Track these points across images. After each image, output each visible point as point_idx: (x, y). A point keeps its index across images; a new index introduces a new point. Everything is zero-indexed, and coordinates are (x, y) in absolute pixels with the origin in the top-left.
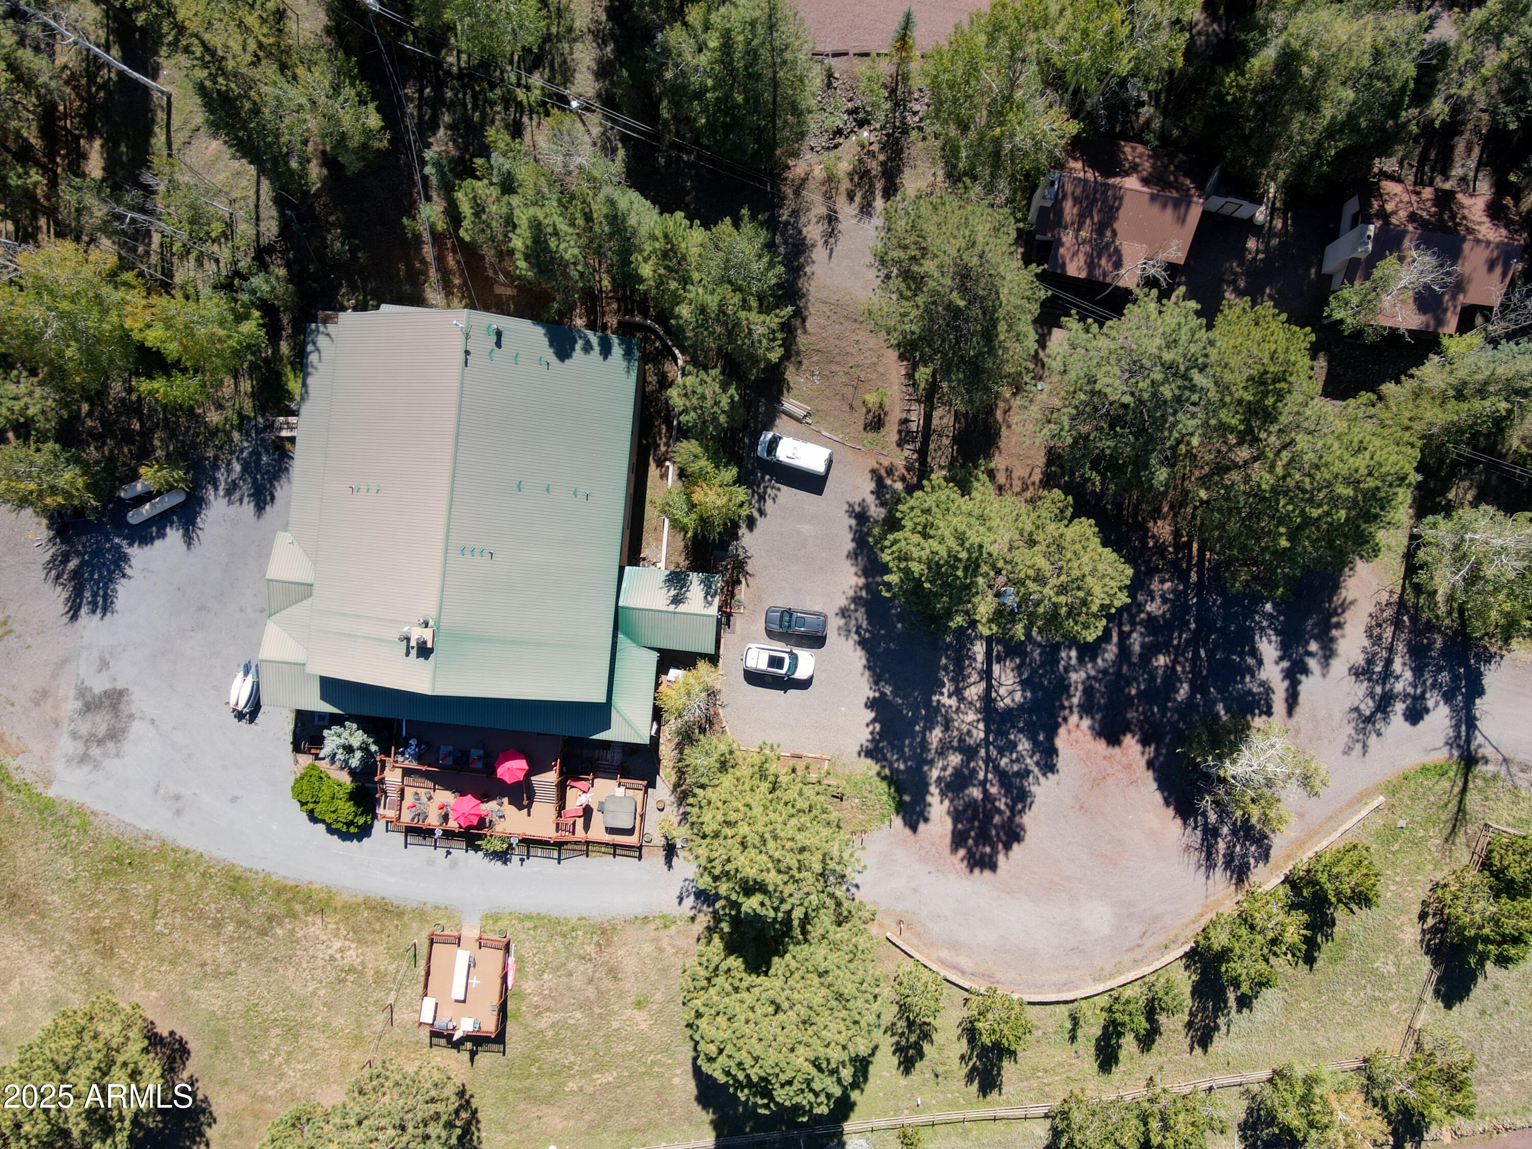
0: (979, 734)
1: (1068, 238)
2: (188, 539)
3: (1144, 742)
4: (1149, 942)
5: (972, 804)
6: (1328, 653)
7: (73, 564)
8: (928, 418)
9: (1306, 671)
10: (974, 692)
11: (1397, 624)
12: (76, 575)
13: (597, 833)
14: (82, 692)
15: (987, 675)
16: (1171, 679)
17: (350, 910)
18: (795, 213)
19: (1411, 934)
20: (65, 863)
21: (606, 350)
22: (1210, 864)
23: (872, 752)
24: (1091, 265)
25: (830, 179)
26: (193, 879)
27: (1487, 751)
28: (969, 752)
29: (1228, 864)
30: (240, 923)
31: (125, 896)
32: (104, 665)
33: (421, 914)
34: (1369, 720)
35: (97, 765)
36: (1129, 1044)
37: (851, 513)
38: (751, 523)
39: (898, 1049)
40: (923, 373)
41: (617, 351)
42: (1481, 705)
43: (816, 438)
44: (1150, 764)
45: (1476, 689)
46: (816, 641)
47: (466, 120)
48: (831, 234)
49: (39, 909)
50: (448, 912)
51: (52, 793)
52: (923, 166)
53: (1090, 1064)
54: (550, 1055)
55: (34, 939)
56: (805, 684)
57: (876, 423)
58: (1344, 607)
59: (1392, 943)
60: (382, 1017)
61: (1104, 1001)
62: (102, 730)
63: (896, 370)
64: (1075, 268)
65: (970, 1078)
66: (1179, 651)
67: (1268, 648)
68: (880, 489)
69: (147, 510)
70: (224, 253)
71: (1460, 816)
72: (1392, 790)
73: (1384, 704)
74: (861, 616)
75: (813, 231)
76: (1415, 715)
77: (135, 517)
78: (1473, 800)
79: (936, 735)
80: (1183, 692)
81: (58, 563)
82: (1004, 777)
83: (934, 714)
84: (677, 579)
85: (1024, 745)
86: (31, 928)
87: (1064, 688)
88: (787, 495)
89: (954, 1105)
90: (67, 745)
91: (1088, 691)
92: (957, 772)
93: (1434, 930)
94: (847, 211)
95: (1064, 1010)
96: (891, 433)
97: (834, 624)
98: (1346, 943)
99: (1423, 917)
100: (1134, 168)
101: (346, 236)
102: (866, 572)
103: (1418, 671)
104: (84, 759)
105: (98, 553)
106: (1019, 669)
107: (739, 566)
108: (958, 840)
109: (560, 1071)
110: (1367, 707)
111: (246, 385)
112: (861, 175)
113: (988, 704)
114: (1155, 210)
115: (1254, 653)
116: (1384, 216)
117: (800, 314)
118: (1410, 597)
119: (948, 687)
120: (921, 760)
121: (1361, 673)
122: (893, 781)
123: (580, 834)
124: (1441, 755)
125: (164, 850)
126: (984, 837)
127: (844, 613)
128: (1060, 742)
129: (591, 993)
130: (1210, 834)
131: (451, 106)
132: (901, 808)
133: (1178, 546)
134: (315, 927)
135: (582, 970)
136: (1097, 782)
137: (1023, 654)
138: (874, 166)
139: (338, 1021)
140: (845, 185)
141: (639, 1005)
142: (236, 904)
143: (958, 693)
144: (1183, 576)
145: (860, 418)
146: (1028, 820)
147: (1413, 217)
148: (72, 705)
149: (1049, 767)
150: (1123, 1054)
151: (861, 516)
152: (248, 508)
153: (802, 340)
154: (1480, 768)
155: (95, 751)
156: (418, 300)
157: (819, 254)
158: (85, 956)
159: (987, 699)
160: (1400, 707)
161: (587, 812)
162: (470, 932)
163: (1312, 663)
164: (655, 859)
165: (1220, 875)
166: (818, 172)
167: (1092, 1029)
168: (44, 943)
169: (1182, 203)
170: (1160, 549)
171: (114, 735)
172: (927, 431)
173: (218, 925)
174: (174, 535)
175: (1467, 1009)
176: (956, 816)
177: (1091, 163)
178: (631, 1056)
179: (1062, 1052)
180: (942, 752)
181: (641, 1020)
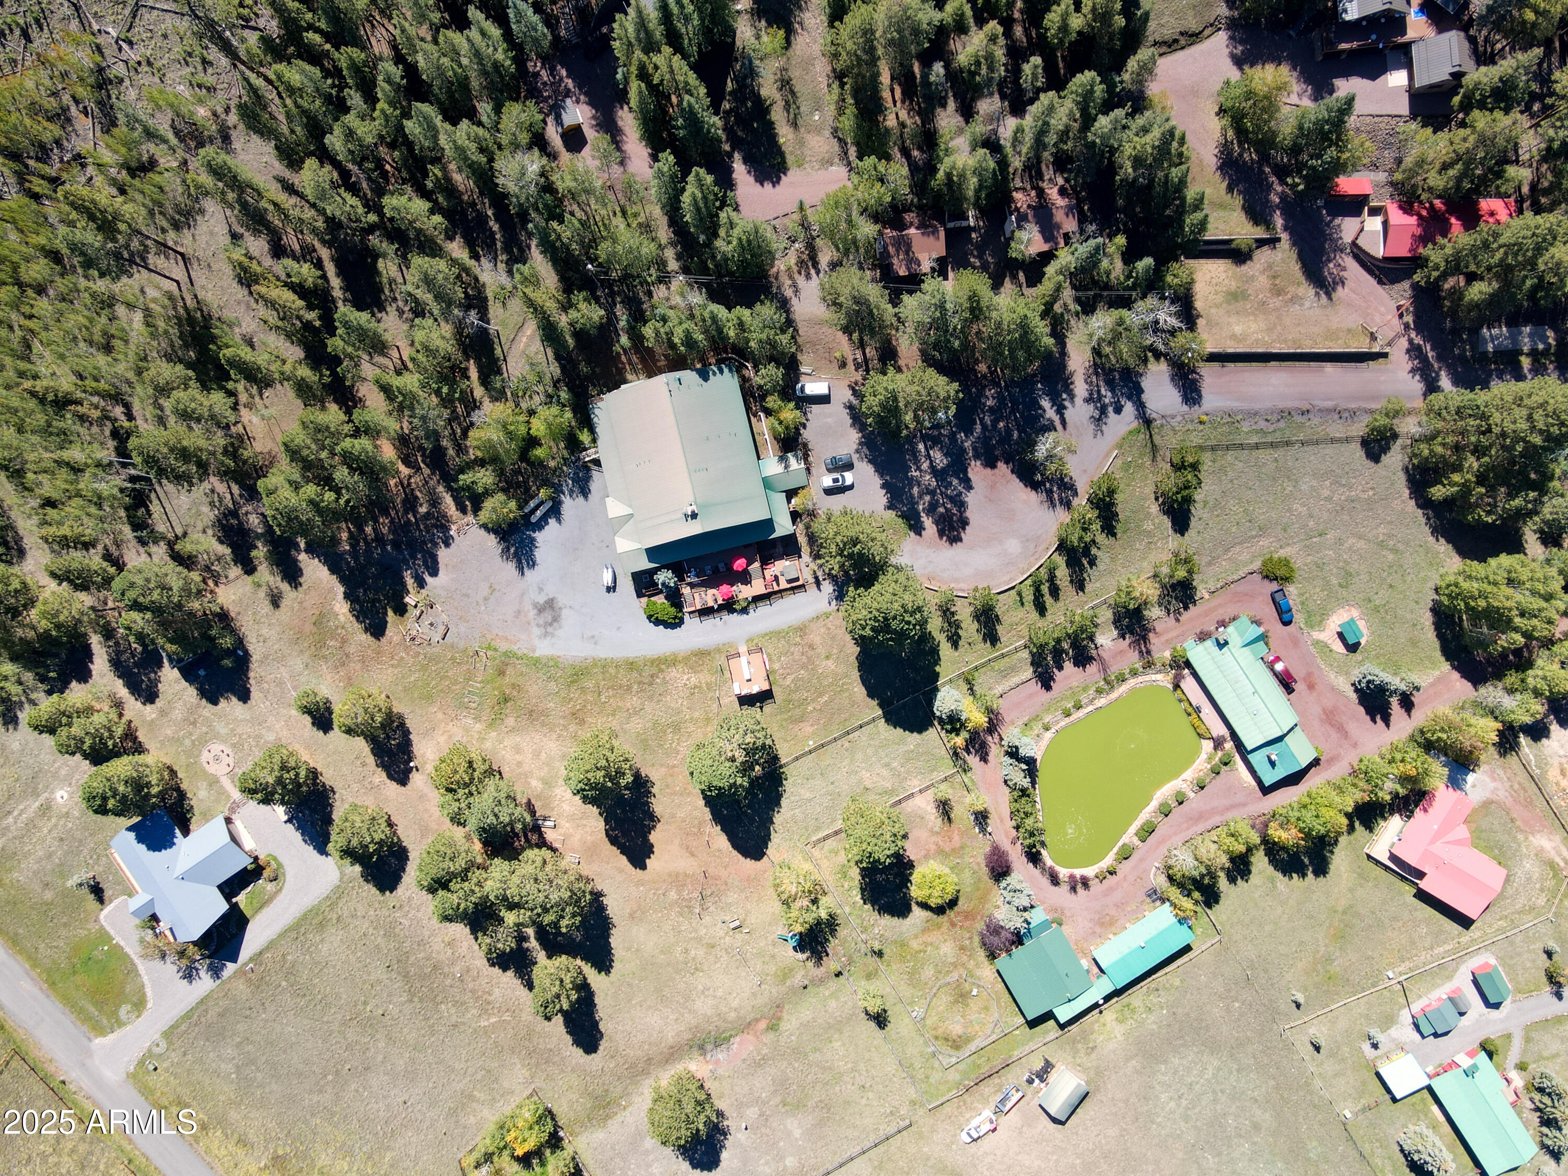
0: (934, 483)
1: (895, 261)
2: (559, 521)
3: (1007, 463)
4: (1040, 549)
5: (942, 515)
6: (1072, 396)
7: (512, 550)
8: (864, 354)
9: (1065, 408)
10: (925, 466)
11: (1097, 374)
12: (516, 555)
13: (784, 585)
14: (535, 605)
15: (928, 456)
16: (1008, 431)
17: (686, 660)
18: (779, 288)
19: (1154, 508)
20: (552, 685)
21: (721, 372)
22: (1054, 506)
23: (890, 506)
24: (908, 269)
25: (789, 269)
26: (612, 671)
27: (1154, 415)
28: (932, 493)
29: (1061, 503)
30: (640, 683)
31: (583, 690)
32: (541, 590)
33: (718, 650)
34: (1099, 419)
35: (553, 635)
36: (1048, 600)
37: (846, 407)
38: (804, 426)
39: (949, 639)
40: (855, 336)
41: (726, 370)
42: (1144, 397)
43: (820, 379)
44: (1013, 472)
45: (1140, 391)
46: (849, 466)
47: (627, 297)
48: (797, 291)
49: (545, 713)
50: (730, 645)
51: (537, 654)
52: (825, 250)
53: (1035, 615)
54: (795, 696)
55: (545, 729)
56: (851, 487)
57: (843, 365)
58: (1072, 374)
59: (1148, 515)
60: (715, 706)
61: (1029, 582)
62: (549, 619)
63: (843, 339)
64: (903, 272)
65: (985, 640)
66: (1007, 418)
67: (1045, 403)
68: (855, 393)
69: (539, 513)
70: (540, 389)
71: (1154, 449)
72: (1120, 446)
73: (1103, 411)
74: (865, 450)
75: (789, 293)
76: (1118, 410)
77: (534, 519)
78: (1157, 439)
79: (915, 490)
80: (1016, 435)
81: (505, 551)
82: (952, 499)
83: (911, 482)
84: (783, 459)
85: (955, 482)
86: (543, 724)
87: (963, 451)
88: (816, 409)
89: (982, 656)
90: (536, 631)
91: (975, 449)
92: (930, 503)
93: (1163, 503)
94: (801, 281)
95: (1013, 592)
96: (851, 366)
97: (855, 457)
98: (1127, 522)
99: (1157, 499)
100: (911, 224)
101: (588, 363)
102: (861, 431)
103: (1113, 391)
104: (546, 634)
105: (522, 541)
106: (941, 449)
107: (805, 445)
108: (941, 533)
109: (804, 702)
110: (1097, 414)
111: (562, 445)
112: (801, 263)
113: (934, 470)
114: (925, 238)
115: (1041, 407)
116: (1017, 209)
117: (796, 330)
118: (1098, 360)
119: (913, 468)
120: (913, 503)
121: (1088, 400)
122: (903, 516)
123: (776, 588)
124: (1135, 424)
125: (595, 662)
126: (952, 528)
127: (857, 451)
128: (970, 475)
129: (804, 659)
130: (1049, 493)
131: (619, 293)
132: (911, 527)
133: (991, 373)
134: (673, 673)
135: (796, 650)
136: (993, 487)
137: (941, 442)
138: (805, 257)
139: (696, 715)
140: (795, 268)
141: (827, 658)
142: (635, 674)
143: (918, 468)
144: (999, 385)
145: (835, 365)
146: (968, 514)
147: (1029, 206)
148: (533, 613)
149: (969, 487)
150: (1048, 605)
151: (850, 407)
152: (581, 499)
153: (799, 340)
154: (1154, 424)
155: (550, 629)
156: (625, 382)
157: (794, 301)
158: (572, 728)
159: (932, 467)
160: (1110, 409)
161: (776, 578)
162: (743, 649)
163: (1067, 403)
164: (812, 589)
165: (1060, 510)
166: (782, 268)
167: (1029, 596)
168: (551, 730)
169: (935, 232)
170: (984, 376)
171: (556, 619)
172: (866, 360)
173: (629, 688)
174: (552, 521)
175: (1191, 533)
176: (937, 523)
177: (893, 228)
178: (832, 684)
179: (1020, 613)
180: (921, 497)
181: (831, 664)
